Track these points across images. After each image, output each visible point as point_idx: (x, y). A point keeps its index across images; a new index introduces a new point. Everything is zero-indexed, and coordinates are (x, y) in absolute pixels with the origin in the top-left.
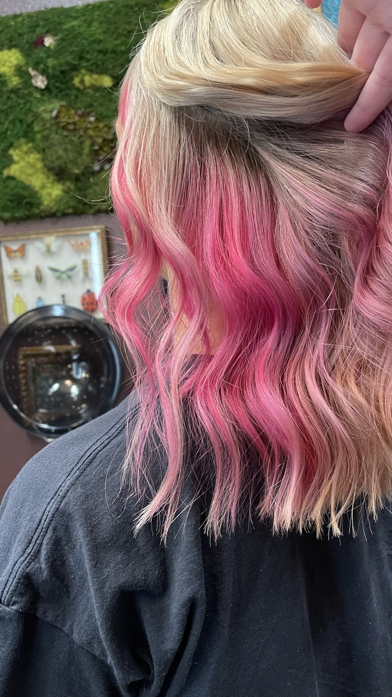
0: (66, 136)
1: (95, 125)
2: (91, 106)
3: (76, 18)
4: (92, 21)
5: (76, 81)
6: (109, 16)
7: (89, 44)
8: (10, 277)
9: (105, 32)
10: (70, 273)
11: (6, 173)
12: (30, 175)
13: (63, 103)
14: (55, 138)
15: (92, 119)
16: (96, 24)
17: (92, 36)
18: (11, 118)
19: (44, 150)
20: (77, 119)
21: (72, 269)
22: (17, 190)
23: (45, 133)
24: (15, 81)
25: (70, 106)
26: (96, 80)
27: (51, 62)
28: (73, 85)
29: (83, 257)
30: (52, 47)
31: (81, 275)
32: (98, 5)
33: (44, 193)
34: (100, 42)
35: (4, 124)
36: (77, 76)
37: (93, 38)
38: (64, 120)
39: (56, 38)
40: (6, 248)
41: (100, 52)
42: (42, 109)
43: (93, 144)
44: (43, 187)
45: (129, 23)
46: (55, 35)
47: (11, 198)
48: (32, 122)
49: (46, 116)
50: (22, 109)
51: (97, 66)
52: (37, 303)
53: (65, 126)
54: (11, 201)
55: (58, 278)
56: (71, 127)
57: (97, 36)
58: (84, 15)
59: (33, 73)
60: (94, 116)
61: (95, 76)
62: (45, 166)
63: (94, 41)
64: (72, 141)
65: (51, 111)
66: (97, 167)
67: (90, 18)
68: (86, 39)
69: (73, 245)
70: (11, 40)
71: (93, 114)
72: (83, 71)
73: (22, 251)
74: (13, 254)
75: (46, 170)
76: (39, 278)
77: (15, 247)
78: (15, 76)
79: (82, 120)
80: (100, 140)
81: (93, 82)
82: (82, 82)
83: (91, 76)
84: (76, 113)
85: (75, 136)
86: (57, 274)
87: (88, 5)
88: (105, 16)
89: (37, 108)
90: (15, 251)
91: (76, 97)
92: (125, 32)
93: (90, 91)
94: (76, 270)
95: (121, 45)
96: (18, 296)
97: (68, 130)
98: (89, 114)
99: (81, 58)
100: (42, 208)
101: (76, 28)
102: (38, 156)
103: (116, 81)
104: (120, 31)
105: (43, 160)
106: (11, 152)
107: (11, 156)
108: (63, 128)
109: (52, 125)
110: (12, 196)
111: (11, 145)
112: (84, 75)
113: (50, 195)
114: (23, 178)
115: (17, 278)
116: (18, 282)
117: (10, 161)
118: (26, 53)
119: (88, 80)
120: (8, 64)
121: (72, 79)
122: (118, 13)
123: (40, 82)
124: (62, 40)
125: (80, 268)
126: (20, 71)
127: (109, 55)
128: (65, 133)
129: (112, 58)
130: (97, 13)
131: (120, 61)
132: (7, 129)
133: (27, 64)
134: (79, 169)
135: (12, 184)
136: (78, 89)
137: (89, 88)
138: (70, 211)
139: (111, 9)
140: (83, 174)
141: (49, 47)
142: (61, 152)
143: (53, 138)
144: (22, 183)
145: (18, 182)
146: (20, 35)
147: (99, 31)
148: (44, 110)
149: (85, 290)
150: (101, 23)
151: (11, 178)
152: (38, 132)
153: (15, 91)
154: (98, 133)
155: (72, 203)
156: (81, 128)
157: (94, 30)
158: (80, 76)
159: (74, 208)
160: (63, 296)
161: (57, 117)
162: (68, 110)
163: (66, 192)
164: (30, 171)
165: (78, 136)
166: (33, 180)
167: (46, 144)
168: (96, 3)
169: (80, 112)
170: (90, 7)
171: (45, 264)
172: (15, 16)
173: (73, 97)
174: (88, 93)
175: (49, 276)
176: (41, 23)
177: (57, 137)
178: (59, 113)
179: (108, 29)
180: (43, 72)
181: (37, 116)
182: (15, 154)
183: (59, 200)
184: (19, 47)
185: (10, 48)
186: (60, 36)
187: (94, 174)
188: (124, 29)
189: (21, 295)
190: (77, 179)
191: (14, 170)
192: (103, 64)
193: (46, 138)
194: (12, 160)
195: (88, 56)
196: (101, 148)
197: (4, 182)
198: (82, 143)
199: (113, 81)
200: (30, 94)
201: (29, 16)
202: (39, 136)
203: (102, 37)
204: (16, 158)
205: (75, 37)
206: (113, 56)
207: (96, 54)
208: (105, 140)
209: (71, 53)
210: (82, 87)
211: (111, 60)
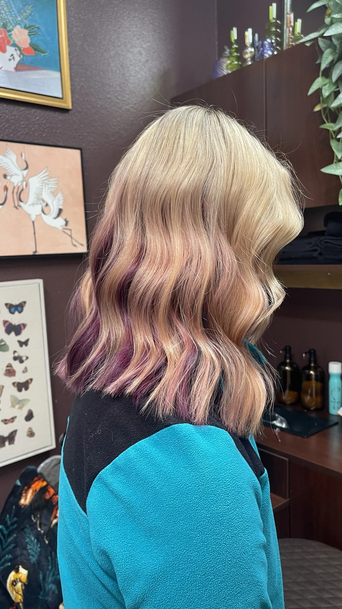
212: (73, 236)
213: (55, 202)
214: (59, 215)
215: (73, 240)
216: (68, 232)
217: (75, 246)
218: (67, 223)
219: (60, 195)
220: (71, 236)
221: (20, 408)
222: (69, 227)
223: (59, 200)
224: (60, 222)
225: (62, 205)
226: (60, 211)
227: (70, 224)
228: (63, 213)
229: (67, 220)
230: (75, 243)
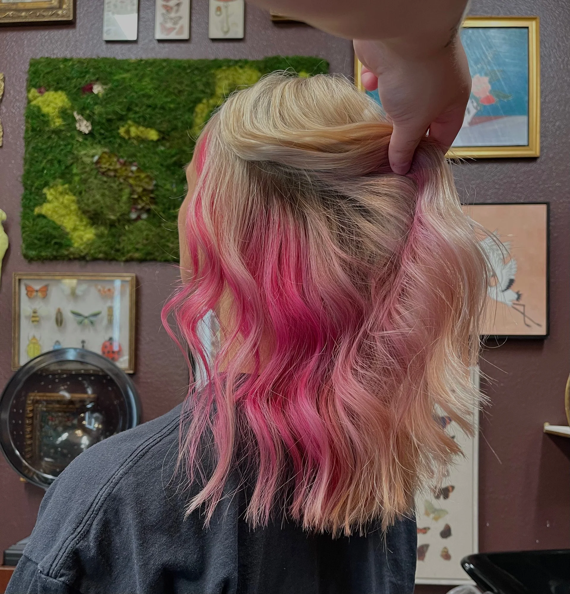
0: (105, 182)
1: (137, 174)
2: (134, 155)
3: (128, 71)
4: (143, 76)
5: (122, 131)
6: (161, 73)
7: (139, 97)
8: (27, 317)
9: (156, 89)
10: (93, 319)
11: (37, 210)
12: (63, 216)
13: (106, 150)
14: (94, 182)
15: (134, 168)
16: (147, 79)
17: (142, 90)
18: (50, 157)
19: (80, 193)
20: (118, 166)
21: (96, 315)
22: (46, 229)
23: (83, 176)
24: (58, 122)
25: (112, 153)
26: (142, 132)
27: (98, 109)
28: (118, 134)
29: (109, 304)
30: (100, 95)
31: (105, 322)
32: (150, 61)
33: (75, 234)
34: (149, 97)
35: (41, 162)
36: (123, 126)
37: (142, 92)
38: (105, 166)
39: (105, 87)
40: (27, 288)
41: (149, 106)
42: (83, 152)
43: (133, 192)
44: (75, 229)
45: (181, 83)
46: (105, 84)
47: (39, 236)
48: (72, 164)
49: (87, 160)
50: (62, 150)
51: (145, 119)
52: (54, 347)
53: (106, 172)
54: (39, 240)
55: (80, 323)
56: (112, 174)
57: (148, 91)
58: (136, 69)
59: (77, 117)
60: (136, 166)
61: (141, 128)
62: (79, 208)
63: (144, 96)
64: (111, 187)
65: (93, 156)
66: (133, 216)
67: (142, 73)
68: (136, 93)
69: (99, 291)
70: (58, 82)
71: (136, 163)
72: (130, 122)
73: (45, 292)
74: (35, 294)
75: (80, 213)
76: (60, 321)
77: (37, 286)
78: (58, 117)
79: (124, 168)
80: (140, 190)
81: (139, 133)
82: (128, 132)
83: (137, 128)
84: (118, 160)
85: (115, 182)
86: (80, 319)
87: (141, 60)
88: (157, 73)
89: (79, 151)
90: (37, 291)
91: (120, 145)
92: (176, 91)
93: (135, 142)
94: (100, 316)
95: (171, 102)
96: (34, 337)
97: (108, 176)
98: (131, 164)
99: (129, 109)
100: (72, 249)
101: (127, 80)
102: (74, 198)
103: (162, 136)
104: (171, 90)
105: (78, 202)
106: (45, 190)
107: (45, 194)
108: (103, 174)
109: (92, 170)
110: (41, 234)
111: (46, 184)
112: (130, 126)
113: (81, 238)
114: (55, 218)
115: (35, 319)
116: (35, 323)
117: (44, 200)
118: (73, 97)
119: (134, 131)
120: (52, 105)
121: (118, 128)
122: (170, 72)
123: (84, 127)
124: (112, 90)
125: (105, 313)
126: (64, 113)
127: (157, 110)
128: (105, 179)
129: (160, 113)
130: (149, 69)
131: (167, 117)
132: (44, 168)
133: (72, 108)
134: (114, 215)
135: (44, 222)
136: (122, 138)
137: (134, 138)
138: (101, 256)
139: (164, 67)
140: (119, 220)
141: (97, 95)
142: (98, 197)
143: (91, 182)
144: (54, 222)
145: (49, 221)
146: (68, 79)
147: (150, 87)
148: (85, 154)
149: (107, 338)
150: (152, 79)
151: (42, 216)
152: (76, 175)
153: (57, 132)
154: (138, 183)
155: (104, 248)
156: (122, 176)
157: (145, 85)
158: (127, 126)
159: (105, 253)
160: (83, 342)
161: (97, 162)
162: (110, 157)
163: (100, 236)
164: (63, 212)
165: (117, 183)
166: (65, 221)
167: (83, 187)
168: (150, 59)
169: (122, 160)
170: (143, 62)
171: (68, 308)
172: (65, 60)
173: (116, 146)
174: (133, 143)
175: (70, 320)
176: (92, 70)
177: (96, 182)
178: (100, 158)
179: (159, 86)
180: (89, 118)
181: (77, 159)
182: (49, 193)
183: (91, 244)
184: (65, 90)
185: (56, 90)
186: (110, 85)
187: (130, 221)
188: (174, 88)
189: (38, 337)
190: (112, 225)
191: (46, 209)
192: (151, 118)
193: (84, 181)
194: (46, 198)
195: (137, 109)
196: (140, 197)
197: (34, 220)
198: (121, 190)
199: (159, 135)
200: (72, 137)
201: (80, 62)
202: (77, 179)
203: (152, 93)
204: (49, 197)
205: (125, 89)
206: (161, 111)
207: (144, 107)
208: (145, 190)
209: (120, 103)
210: (127, 137)
211: (159, 116)
212: (526, 314)
213: (504, 272)
214: (509, 287)
215: (526, 319)
216: (521, 308)
217: (528, 326)
218: (519, 297)
219: (512, 264)
220: (523, 314)
221: (436, 519)
222: (521, 302)
223: (511, 268)
224: (511, 295)
225: (514, 275)
226: (511, 282)
227: (523, 298)
228: (514, 285)
229: (520, 293)
230: (528, 322)
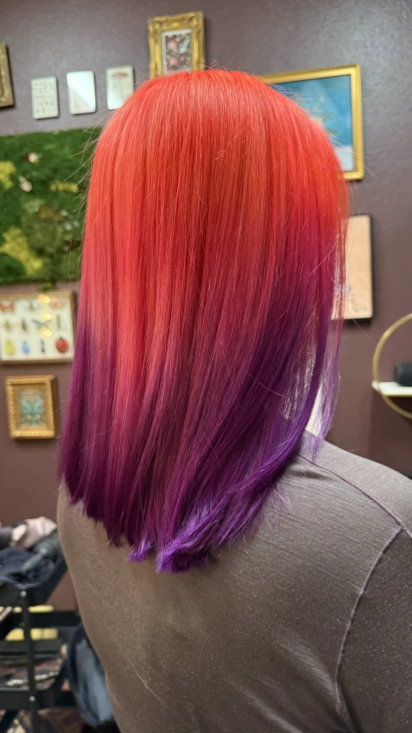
0: (45, 227)
2: (63, 204)
3: (53, 142)
4: (64, 145)
5: (53, 188)
7: (62, 162)
10: (47, 324)
11: (1, 250)
12: (18, 252)
13: (43, 202)
14: (37, 226)
16: (67, 147)
17: (63, 156)
19: (28, 235)
20: (52, 215)
21: (49, 321)
22: (9, 263)
24: (8, 185)
25: (48, 205)
26: (67, 187)
27: (35, 173)
28: (51, 190)
29: (57, 312)
30: (35, 163)
31: (55, 326)
33: (28, 265)
34: (69, 161)
36: (53, 184)
37: (65, 158)
38: (43, 215)
39: (38, 156)
42: (28, 205)
44: (28, 260)
46: (37, 154)
48: (21, 216)
49: (31, 211)
50: (13, 206)
54: (4, 270)
55: (39, 327)
56: (49, 221)
57: (68, 156)
58: (59, 141)
59: (21, 179)
61: (66, 184)
62: (29, 246)
63: (65, 160)
64: (49, 230)
65: (35, 208)
67: (63, 142)
68: (60, 159)
70: (6, 154)
72: (58, 181)
73: (12, 308)
75: (29, 249)
76: (24, 327)
77: (6, 304)
78: (9, 181)
79: (57, 215)
81: (65, 188)
82: (57, 188)
83: (63, 184)
84: (51, 211)
86: (38, 325)
87: (63, 132)
89: (24, 205)
90: (7, 307)
91: (53, 198)
93: (62, 194)
94: (51, 322)
99: (55, 172)
100: (27, 275)
101: (53, 150)
102: (25, 239)
105: (28, 242)
106: (4, 235)
107: (4, 237)
108: (43, 221)
109: (34, 218)
110: (5, 267)
111: (4, 230)
112: (58, 184)
113: (32, 267)
114: (13, 254)
118: (17, 165)
119: (61, 186)
120: (4, 173)
121: (50, 186)
123: (26, 187)
124: (43, 157)
125: (54, 321)
126: (13, 178)
128: (44, 224)
130: (68, 139)
133: (18, 173)
134: (53, 249)
135: (5, 259)
136: (54, 193)
137: (61, 192)
138: (48, 279)
140: (57, 253)
141: (32, 163)
142: (41, 237)
143: (35, 227)
144: (12, 257)
145: (10, 257)
146: (13, 152)
148: (29, 207)
149: (58, 337)
151: (4, 255)
152: (25, 222)
153: (9, 192)
155: (49, 273)
157: (65, 152)
158: (55, 184)
159: (50, 277)
161: (38, 212)
162: (46, 207)
163: (45, 265)
164: (18, 248)
166: (20, 255)
167: (30, 231)
169: (54, 209)
171: (29, 317)
172: (10, 137)
175: (32, 326)
176: (28, 143)
178: (39, 209)
180: (30, 180)
181: (24, 211)
182: (7, 236)
183: (38, 271)
184: (12, 160)
185: (6, 161)
186: (42, 155)
187: (64, 253)
190: (52, 256)
191: (6, 248)
193: (30, 227)
194: (5, 240)
199: (78, 188)
200: (19, 196)
201: (20, 138)
202: (25, 225)
204: (8, 239)
205: (52, 157)
209: (49, 168)
210: (56, 191)
215: (355, 306)
217: (356, 310)
220: (352, 302)
230: (356, 308)
